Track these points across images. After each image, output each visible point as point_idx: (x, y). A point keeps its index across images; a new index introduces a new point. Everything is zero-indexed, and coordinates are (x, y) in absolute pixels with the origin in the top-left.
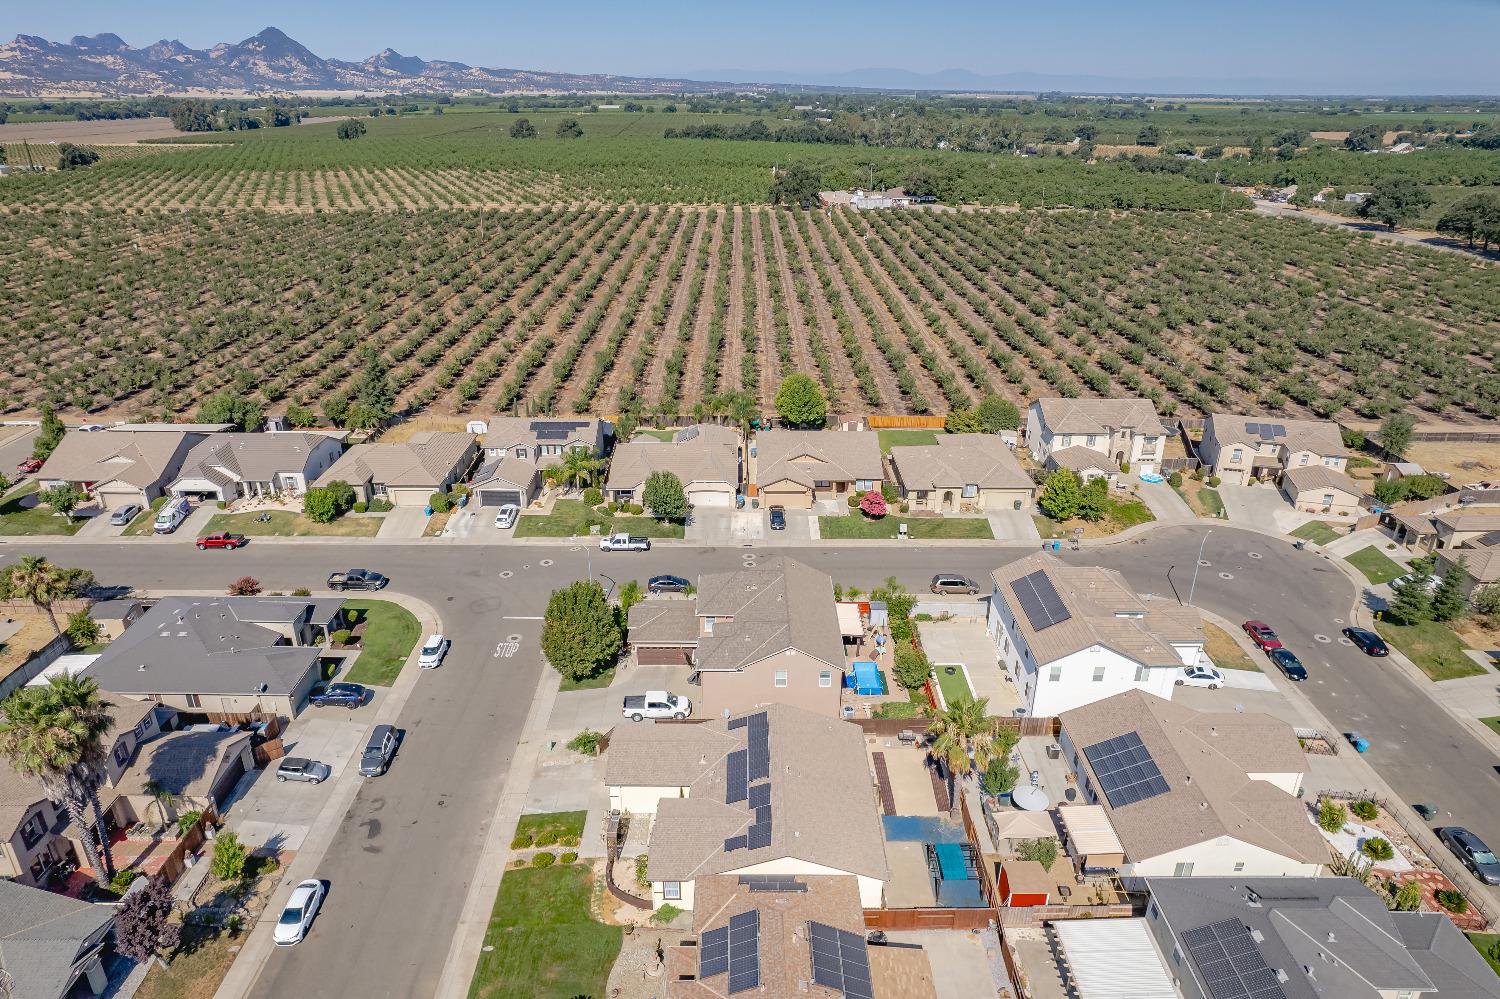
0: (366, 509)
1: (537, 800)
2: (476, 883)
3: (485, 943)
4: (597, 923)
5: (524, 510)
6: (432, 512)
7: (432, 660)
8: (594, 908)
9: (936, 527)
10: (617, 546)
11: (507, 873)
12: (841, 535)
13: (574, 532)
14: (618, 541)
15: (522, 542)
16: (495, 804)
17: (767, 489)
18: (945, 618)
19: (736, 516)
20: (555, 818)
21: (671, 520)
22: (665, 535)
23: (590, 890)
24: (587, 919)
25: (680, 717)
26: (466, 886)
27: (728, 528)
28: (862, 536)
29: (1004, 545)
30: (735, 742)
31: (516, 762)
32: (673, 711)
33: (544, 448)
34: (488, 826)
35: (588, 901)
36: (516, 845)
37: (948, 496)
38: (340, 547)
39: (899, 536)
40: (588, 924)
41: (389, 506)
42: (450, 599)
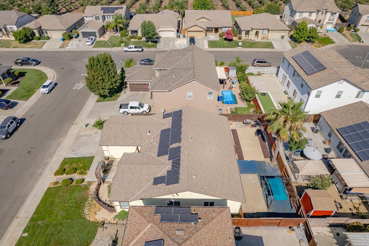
0: (39, 39)
1: (74, 151)
2: (33, 193)
3: (24, 231)
4: (86, 219)
5: (98, 39)
6: (64, 40)
7: (45, 90)
8: (86, 211)
9: (253, 44)
10: (130, 50)
11: (49, 189)
12: (216, 47)
13: (115, 46)
14: (130, 48)
15: (95, 49)
16: (55, 152)
17: (188, 30)
18: (259, 74)
19: (177, 40)
20: (79, 160)
21: (152, 42)
22: (149, 47)
23: (86, 200)
24: (81, 217)
25: (145, 113)
26: (26, 196)
27: (174, 44)
28: (224, 47)
29: (279, 51)
30: (165, 124)
31: (69, 133)
32: (141, 110)
33: (106, 17)
34: (48, 163)
35: (84, 206)
36: (57, 173)
37: (257, 33)
38: (27, 51)
39: (238, 47)
40: (81, 220)
41: (48, 38)
42: (62, 69)
